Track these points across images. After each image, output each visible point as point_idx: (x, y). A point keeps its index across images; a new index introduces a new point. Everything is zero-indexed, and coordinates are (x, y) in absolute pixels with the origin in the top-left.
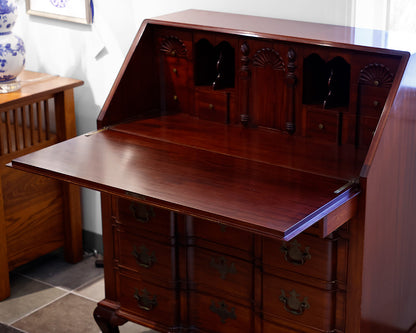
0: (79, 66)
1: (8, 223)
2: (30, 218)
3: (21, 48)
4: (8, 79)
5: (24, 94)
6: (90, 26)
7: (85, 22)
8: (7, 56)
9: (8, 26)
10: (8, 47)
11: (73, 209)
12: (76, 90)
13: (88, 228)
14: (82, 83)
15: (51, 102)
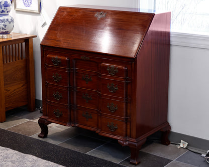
0: (35, 30)
1: (6, 91)
2: (15, 90)
3: (12, 21)
4: (7, 33)
5: (13, 39)
6: (40, 14)
7: (38, 12)
8: (7, 23)
9: (8, 12)
10: (7, 20)
11: (31, 89)
12: (33, 39)
13: (37, 98)
14: (36, 36)
15: (24, 43)
